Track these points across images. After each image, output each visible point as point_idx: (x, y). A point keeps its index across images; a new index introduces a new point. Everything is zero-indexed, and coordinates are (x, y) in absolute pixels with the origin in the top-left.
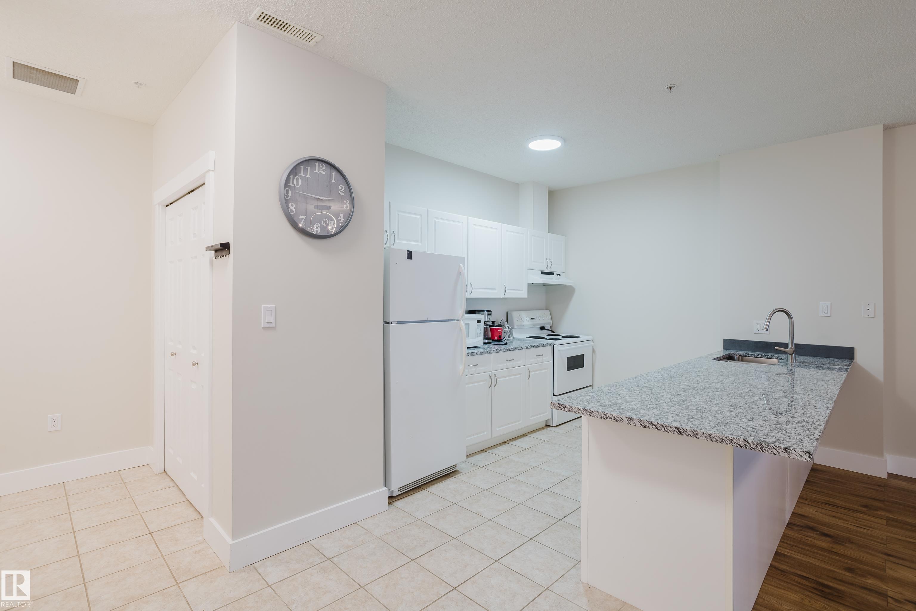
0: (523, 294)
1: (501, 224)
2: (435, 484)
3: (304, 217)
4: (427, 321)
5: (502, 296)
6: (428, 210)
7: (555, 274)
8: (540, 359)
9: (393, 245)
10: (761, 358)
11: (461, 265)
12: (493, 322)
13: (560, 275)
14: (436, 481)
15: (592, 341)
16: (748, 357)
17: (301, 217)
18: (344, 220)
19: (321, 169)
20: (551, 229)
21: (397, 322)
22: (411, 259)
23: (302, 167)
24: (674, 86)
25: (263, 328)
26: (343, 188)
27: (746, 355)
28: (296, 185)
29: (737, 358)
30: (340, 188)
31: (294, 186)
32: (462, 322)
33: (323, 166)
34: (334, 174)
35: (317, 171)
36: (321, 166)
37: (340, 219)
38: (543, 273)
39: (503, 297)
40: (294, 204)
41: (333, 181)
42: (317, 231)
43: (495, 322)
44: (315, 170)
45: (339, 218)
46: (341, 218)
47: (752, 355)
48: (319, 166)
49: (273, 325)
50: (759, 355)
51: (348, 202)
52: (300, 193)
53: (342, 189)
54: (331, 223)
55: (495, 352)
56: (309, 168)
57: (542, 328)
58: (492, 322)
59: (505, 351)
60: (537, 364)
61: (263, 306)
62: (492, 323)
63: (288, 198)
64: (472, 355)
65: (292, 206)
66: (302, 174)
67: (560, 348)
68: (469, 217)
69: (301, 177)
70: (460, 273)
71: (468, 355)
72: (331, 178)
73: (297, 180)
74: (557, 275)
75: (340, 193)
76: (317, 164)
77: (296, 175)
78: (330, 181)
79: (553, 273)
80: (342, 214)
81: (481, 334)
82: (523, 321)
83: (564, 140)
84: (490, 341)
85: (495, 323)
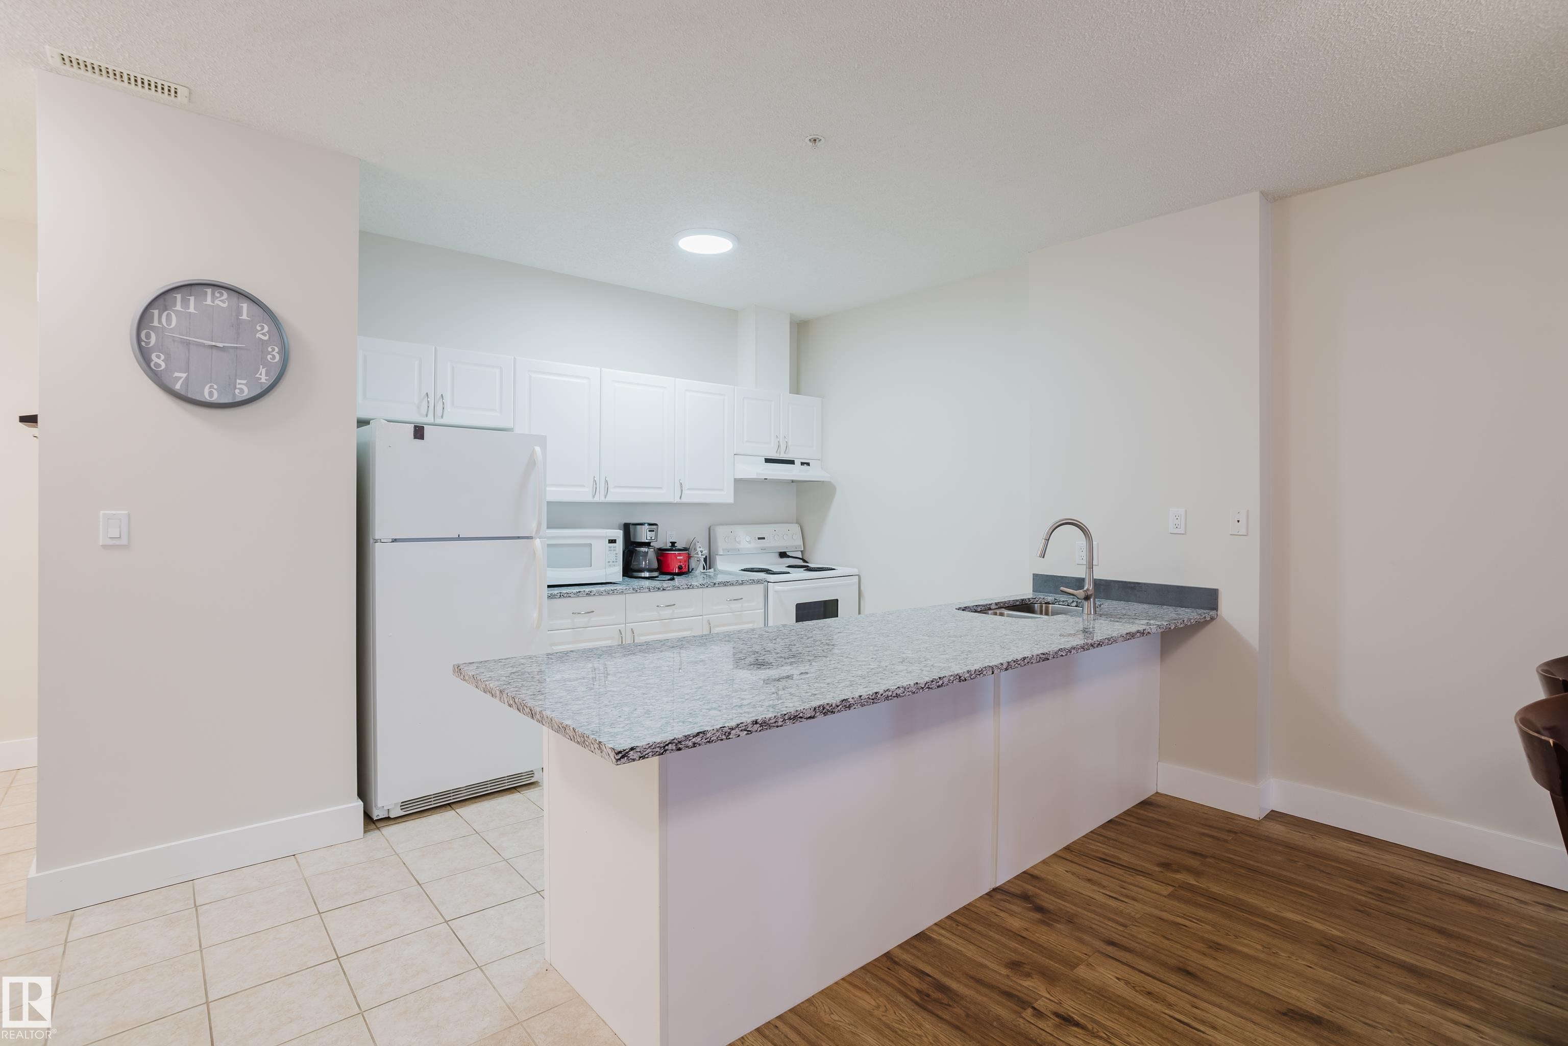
0: (726, 495)
1: (674, 378)
2: (482, 801)
3: (184, 375)
4: (459, 538)
5: (677, 500)
6: (515, 359)
7: (798, 462)
8: (736, 606)
9: (442, 417)
10: (1076, 606)
11: (538, 449)
12: (673, 544)
13: (808, 464)
14: (484, 798)
15: (857, 577)
16: (1059, 605)
17: (176, 374)
18: (267, 378)
19: (218, 299)
20: (796, 388)
21: (392, 539)
22: (423, 439)
23: (179, 297)
24: (820, 138)
25: (102, 546)
26: (266, 329)
27: (1056, 602)
28: (166, 326)
29: (1039, 607)
30: (259, 328)
31: (161, 326)
32: (537, 542)
33: (222, 295)
34: (245, 306)
35: (209, 301)
36: (217, 295)
37: (260, 376)
38: (768, 461)
39: (680, 501)
40: (161, 355)
41: (244, 316)
42: (211, 394)
43: (676, 543)
44: (206, 301)
45: (257, 376)
46: (261, 374)
47: (1063, 601)
48: (213, 294)
49: (124, 541)
50: (1073, 602)
51: (277, 350)
52: (174, 336)
53: (263, 329)
54: (239, 384)
55: (630, 592)
56: (192, 299)
57: (783, 555)
58: (671, 542)
59: (652, 590)
60: (730, 614)
61: (102, 512)
62: (670, 545)
63: (151, 345)
64: (578, 596)
65: (158, 357)
66: (179, 307)
67: (778, 587)
68: (603, 369)
69: (176, 312)
70: (532, 463)
71: (551, 597)
72: (239, 313)
73: (169, 318)
74: (802, 464)
75: (259, 335)
76: (209, 291)
77: (166, 310)
78: (238, 318)
79: (794, 461)
80: (264, 370)
81: (616, 562)
82: (739, 542)
83: (736, 237)
84: (655, 574)
85: (676, 545)
